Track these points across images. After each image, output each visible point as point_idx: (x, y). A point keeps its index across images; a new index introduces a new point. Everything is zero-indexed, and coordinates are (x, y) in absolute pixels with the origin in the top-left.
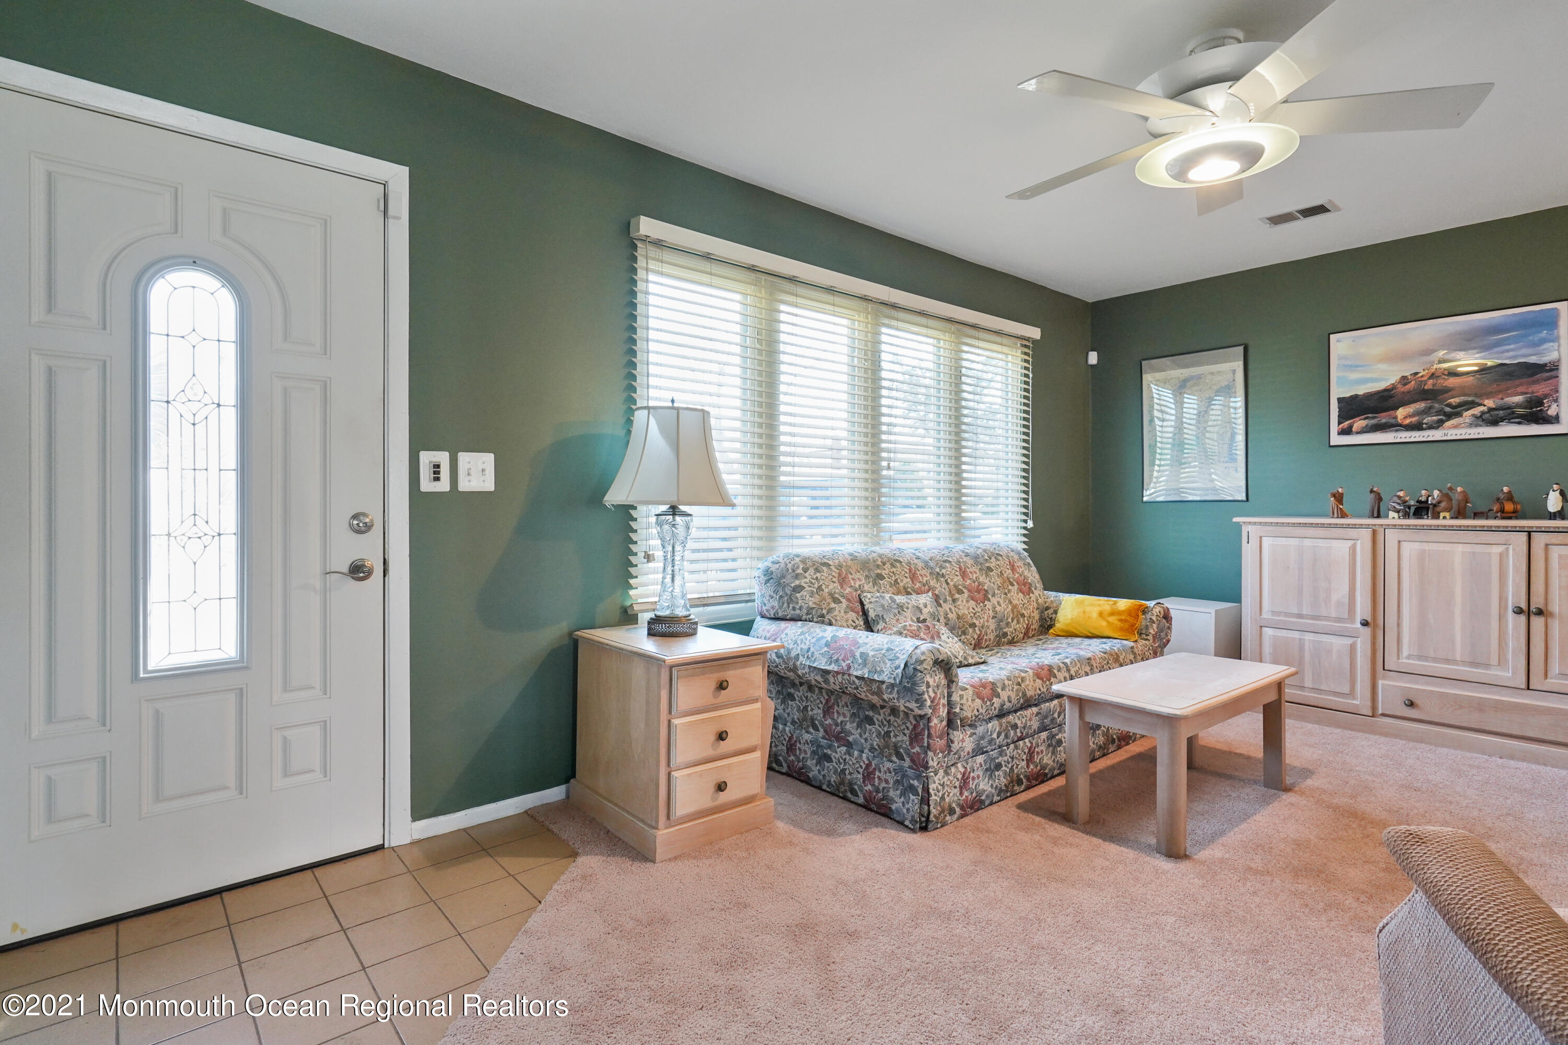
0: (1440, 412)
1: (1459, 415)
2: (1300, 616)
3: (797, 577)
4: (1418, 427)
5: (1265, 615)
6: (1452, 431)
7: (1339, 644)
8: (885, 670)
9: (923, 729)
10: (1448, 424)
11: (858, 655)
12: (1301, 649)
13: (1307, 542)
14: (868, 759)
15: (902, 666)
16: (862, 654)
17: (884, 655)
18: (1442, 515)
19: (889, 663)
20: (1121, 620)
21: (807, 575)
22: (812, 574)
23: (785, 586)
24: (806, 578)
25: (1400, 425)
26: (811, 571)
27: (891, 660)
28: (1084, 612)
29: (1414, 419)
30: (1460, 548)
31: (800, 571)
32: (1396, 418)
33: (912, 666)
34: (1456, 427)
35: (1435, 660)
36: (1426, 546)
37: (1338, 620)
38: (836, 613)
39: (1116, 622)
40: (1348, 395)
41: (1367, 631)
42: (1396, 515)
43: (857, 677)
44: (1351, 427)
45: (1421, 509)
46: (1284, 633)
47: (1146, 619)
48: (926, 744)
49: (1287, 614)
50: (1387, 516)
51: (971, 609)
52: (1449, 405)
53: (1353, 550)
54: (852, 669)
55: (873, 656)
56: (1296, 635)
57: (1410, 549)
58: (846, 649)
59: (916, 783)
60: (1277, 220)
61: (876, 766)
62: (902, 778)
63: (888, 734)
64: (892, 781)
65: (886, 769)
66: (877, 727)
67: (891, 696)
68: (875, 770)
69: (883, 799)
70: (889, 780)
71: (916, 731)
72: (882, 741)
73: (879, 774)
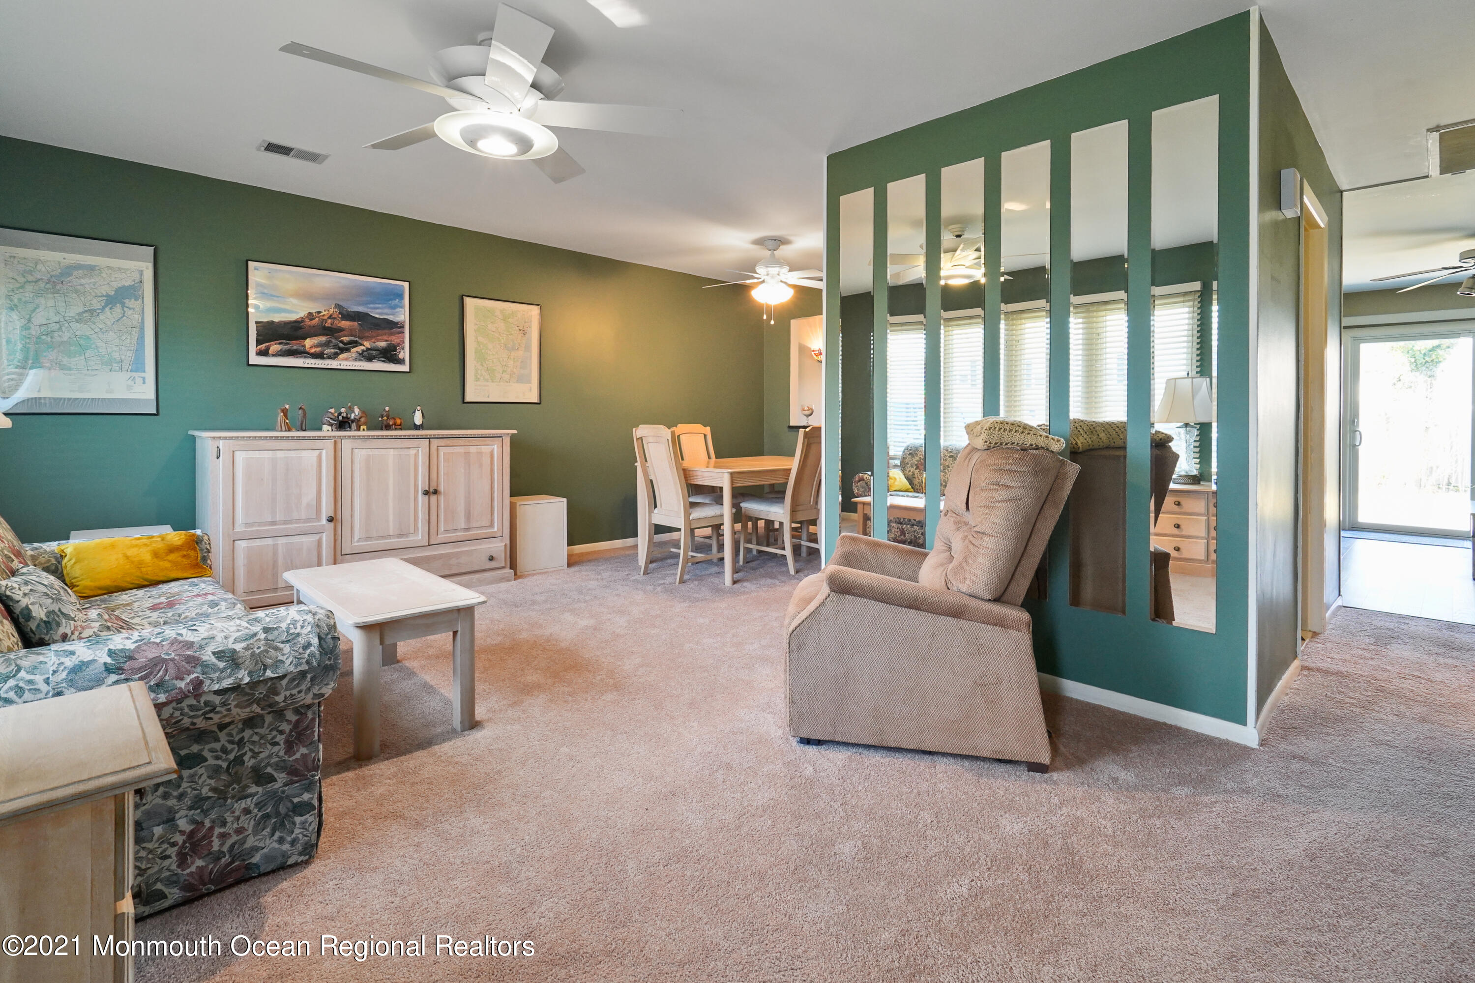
0: (336, 346)
1: (348, 350)
2: (273, 523)
4: (320, 356)
5: (239, 528)
6: (346, 362)
7: (308, 541)
8: (284, 658)
9: (313, 719)
10: (341, 356)
11: (207, 656)
12: (275, 553)
13: (280, 454)
14: (193, 821)
15: (315, 641)
16: (219, 655)
17: (266, 639)
18: (362, 427)
19: (287, 648)
25: (307, 353)
27: (288, 641)
29: (318, 350)
30: (392, 452)
32: (304, 346)
33: (330, 636)
34: (346, 359)
35: (377, 538)
36: (371, 452)
37: (308, 520)
40: (264, 320)
41: (332, 524)
42: (330, 428)
43: (217, 692)
44: (268, 349)
45: (343, 424)
46: (258, 542)
48: (316, 738)
49: (260, 524)
50: (320, 429)
52: (342, 342)
53: (320, 458)
54: (207, 682)
55: (247, 649)
56: (270, 541)
57: (361, 454)
58: (173, 660)
59: (306, 797)
60: (272, 148)
61: (213, 821)
62: (276, 806)
63: (239, 761)
64: (252, 822)
65: (237, 813)
66: (211, 762)
67: (294, 692)
68: (211, 828)
69: (232, 862)
70: (246, 826)
71: (300, 729)
72: (224, 777)
73: (222, 830)
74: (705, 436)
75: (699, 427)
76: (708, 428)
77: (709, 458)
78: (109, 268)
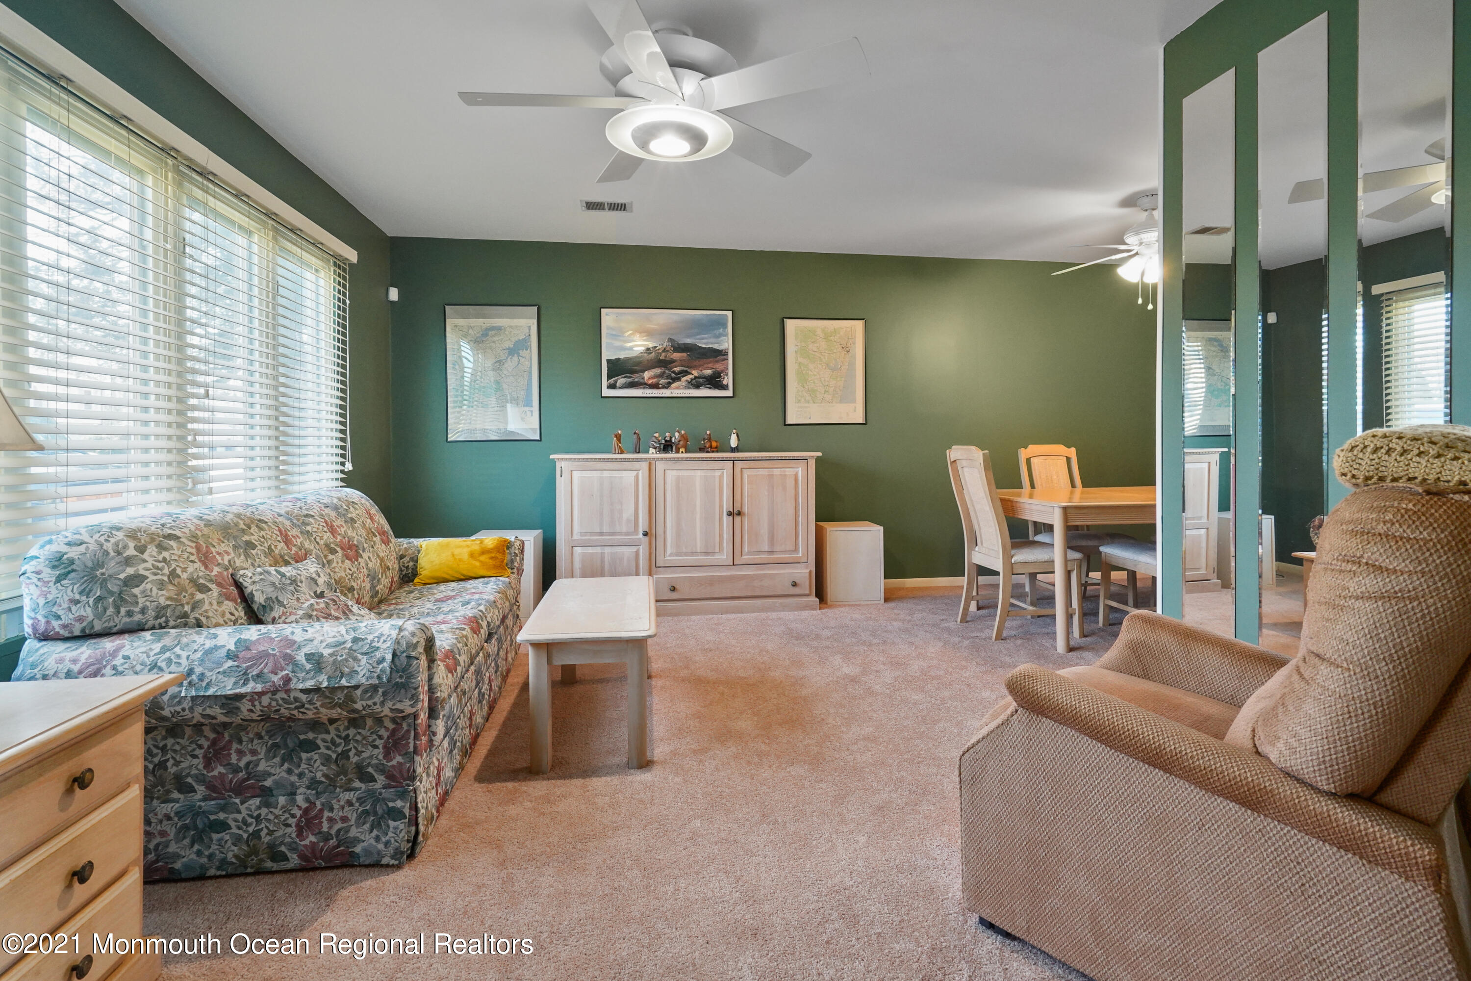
0: (669, 377)
1: (679, 379)
2: (601, 534)
3: (128, 561)
4: (655, 386)
5: (575, 537)
6: (678, 390)
7: (628, 551)
8: (359, 669)
9: (408, 731)
10: (673, 385)
11: (301, 658)
12: (603, 561)
13: (606, 473)
14: (307, 800)
15: (389, 657)
16: (309, 657)
17: (351, 649)
18: (681, 450)
19: (364, 660)
20: (492, 558)
21: (145, 556)
22: (154, 554)
23: (105, 580)
24: (145, 561)
25: (646, 384)
26: (152, 550)
27: (366, 654)
28: (453, 555)
29: (654, 380)
30: (699, 473)
31: (131, 551)
32: (643, 378)
33: (405, 654)
34: (677, 388)
35: (686, 554)
36: (681, 473)
37: (628, 533)
38: (206, 606)
39: (488, 560)
40: (613, 358)
41: (647, 539)
42: (654, 451)
43: (303, 691)
44: (616, 382)
45: (667, 447)
46: (590, 550)
47: (510, 554)
48: (412, 749)
49: (592, 534)
50: (648, 452)
51: (348, 571)
52: (674, 372)
53: (637, 477)
54: (294, 680)
55: (331, 655)
56: (598, 550)
57: (671, 475)
58: (274, 655)
59: (399, 804)
60: (591, 206)
61: (323, 804)
62: (374, 805)
63: (345, 755)
64: (355, 815)
65: (342, 803)
66: (323, 750)
67: (370, 703)
68: (321, 811)
69: (338, 846)
70: (349, 816)
71: (396, 737)
72: (334, 767)
73: (330, 814)
74: (1068, 459)
75: (1060, 449)
76: (1073, 450)
77: (1073, 486)
78: (511, 327)
